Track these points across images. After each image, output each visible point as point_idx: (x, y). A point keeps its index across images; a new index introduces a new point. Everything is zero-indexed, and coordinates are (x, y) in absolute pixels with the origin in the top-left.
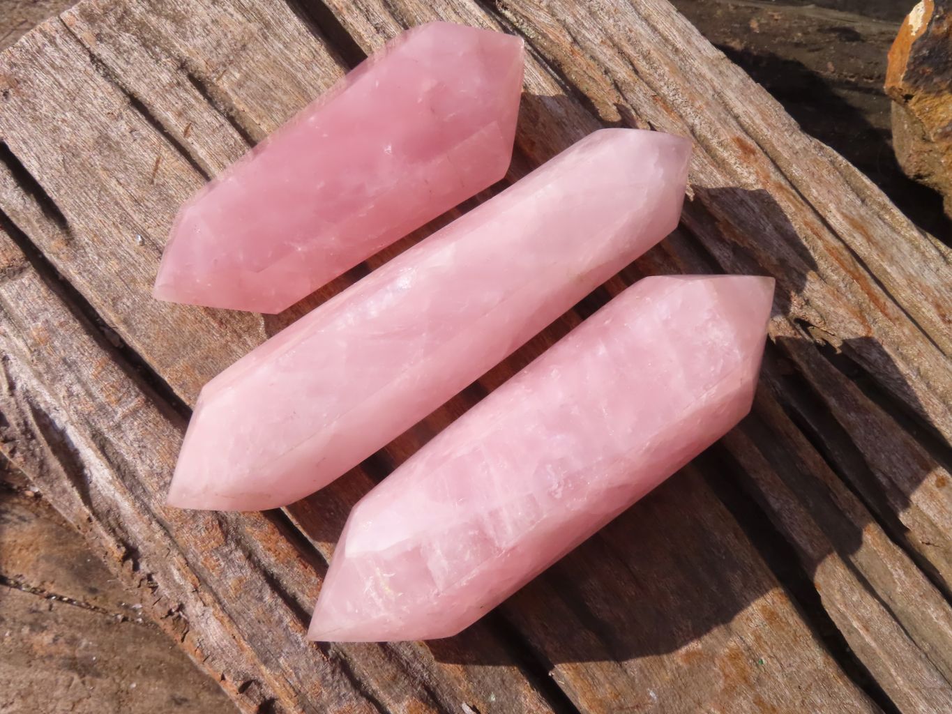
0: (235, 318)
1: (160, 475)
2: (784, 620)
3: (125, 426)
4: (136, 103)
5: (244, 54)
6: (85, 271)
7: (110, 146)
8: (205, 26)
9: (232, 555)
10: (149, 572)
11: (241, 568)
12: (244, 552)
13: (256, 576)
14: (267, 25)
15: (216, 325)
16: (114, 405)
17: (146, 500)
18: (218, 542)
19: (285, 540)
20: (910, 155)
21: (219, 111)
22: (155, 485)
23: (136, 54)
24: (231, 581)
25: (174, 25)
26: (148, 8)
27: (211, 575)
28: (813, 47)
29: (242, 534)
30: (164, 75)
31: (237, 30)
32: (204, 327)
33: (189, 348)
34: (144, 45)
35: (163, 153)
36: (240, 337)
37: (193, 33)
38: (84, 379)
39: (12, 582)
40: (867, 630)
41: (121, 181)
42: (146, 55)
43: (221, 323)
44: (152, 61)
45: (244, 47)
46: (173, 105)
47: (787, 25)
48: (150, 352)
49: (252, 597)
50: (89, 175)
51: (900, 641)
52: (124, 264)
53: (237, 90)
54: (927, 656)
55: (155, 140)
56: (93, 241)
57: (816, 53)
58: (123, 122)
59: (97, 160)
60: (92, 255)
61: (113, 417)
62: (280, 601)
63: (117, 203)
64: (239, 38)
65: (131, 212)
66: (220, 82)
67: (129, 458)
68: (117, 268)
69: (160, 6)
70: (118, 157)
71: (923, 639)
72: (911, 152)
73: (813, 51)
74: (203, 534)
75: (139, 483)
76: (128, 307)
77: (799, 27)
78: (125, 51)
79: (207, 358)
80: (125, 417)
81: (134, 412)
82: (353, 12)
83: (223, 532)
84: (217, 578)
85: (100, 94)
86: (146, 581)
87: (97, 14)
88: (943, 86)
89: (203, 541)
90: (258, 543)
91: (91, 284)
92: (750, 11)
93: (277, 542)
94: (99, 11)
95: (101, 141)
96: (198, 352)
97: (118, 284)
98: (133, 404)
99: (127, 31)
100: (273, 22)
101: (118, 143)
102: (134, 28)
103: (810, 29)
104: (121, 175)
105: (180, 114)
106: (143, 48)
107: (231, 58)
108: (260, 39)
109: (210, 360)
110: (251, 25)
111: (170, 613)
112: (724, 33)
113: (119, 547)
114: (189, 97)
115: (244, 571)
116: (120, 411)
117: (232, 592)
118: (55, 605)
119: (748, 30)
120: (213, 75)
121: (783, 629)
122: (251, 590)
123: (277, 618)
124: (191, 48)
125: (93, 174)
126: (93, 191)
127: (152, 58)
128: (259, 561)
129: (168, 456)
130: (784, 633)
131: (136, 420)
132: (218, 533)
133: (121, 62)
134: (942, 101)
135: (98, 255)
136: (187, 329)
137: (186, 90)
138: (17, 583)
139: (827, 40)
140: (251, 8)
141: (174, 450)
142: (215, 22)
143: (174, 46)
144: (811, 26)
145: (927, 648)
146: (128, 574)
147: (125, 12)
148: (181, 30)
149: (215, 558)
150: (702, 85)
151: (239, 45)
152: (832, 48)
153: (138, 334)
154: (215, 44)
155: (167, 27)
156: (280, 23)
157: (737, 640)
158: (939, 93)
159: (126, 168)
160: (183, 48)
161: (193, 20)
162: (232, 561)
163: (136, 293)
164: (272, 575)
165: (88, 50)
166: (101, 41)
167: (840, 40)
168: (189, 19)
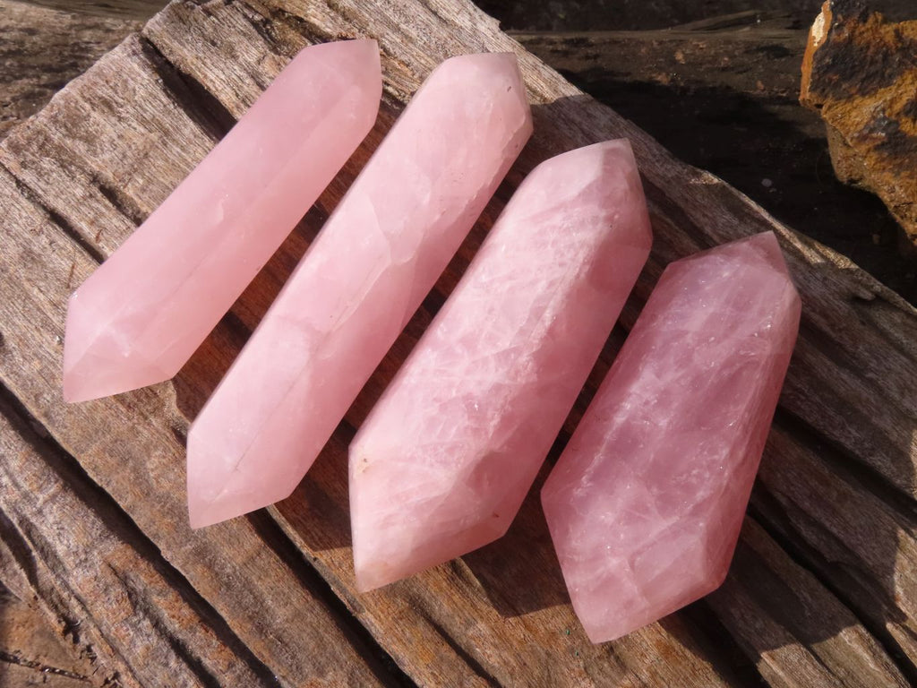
0: (142, 401)
1: (76, 553)
2: (681, 654)
3: (46, 511)
4: (56, 218)
5: (146, 162)
6: (12, 373)
7: (33, 258)
8: (112, 142)
9: (141, 625)
10: (87, 643)
11: (148, 636)
12: (151, 621)
13: (162, 643)
14: (167, 133)
15: (124, 410)
16: (36, 493)
17: (65, 578)
18: (127, 613)
19: (188, 607)
20: (839, 161)
21: (127, 216)
22: (72, 563)
23: (54, 175)
24: (139, 650)
25: (86, 144)
26: (65, 133)
27: (122, 644)
28: (740, 69)
29: (150, 604)
30: (78, 190)
31: (139, 141)
32: (113, 412)
33: (100, 434)
34: (62, 166)
35: (77, 260)
36: (146, 418)
37: (102, 150)
38: (11, 470)
39: (12, 658)
40: (773, 659)
41: (42, 289)
42: (63, 174)
43: (129, 407)
44: (68, 179)
45: (146, 155)
46: (86, 216)
47: (712, 52)
48: (68, 441)
49: (159, 664)
50: (16, 288)
51: (810, 668)
52: (45, 363)
53: (141, 195)
54: (842, 682)
55: (71, 249)
56: (19, 345)
57: (745, 74)
58: (44, 236)
59: (22, 273)
60: (18, 358)
61: (36, 503)
62: (184, 665)
63: (39, 309)
64: (141, 148)
65: (51, 316)
66: (126, 189)
67: (50, 540)
68: (39, 367)
69: (75, 130)
70: (40, 267)
71: (838, 665)
72: (839, 159)
73: (741, 73)
74: (114, 606)
75: (60, 562)
76: (48, 401)
77: (726, 51)
78: (46, 174)
79: (116, 441)
80: (45, 502)
81: (53, 498)
82: (242, 109)
83: (132, 603)
84: (127, 647)
85: (24, 214)
86: (86, 652)
87: (22, 145)
88: (853, 91)
89: (114, 613)
90: (164, 611)
91: (17, 384)
92: (674, 44)
93: (180, 609)
94: (23, 142)
95: (25, 255)
96: (108, 436)
97: (40, 382)
98: (52, 490)
99: (48, 155)
100: (171, 129)
101: (39, 255)
102: (53, 153)
103: (736, 53)
104: (42, 284)
105: (92, 223)
106: (61, 169)
107: (136, 166)
108: (160, 146)
109: (119, 442)
110: (152, 135)
111: (107, 682)
112: (650, 69)
113: (60, 622)
114: (99, 206)
115: (150, 639)
116: (42, 497)
117: (140, 660)
118: (49, 676)
119: (674, 62)
120: (120, 184)
121: (680, 663)
122: (157, 657)
123: (181, 682)
124: (100, 162)
125: (20, 286)
126: (19, 301)
127: (68, 176)
128: (166, 628)
129: (82, 535)
130: (680, 667)
131: (55, 504)
132: (127, 605)
133: (42, 184)
134: (854, 105)
135: (23, 357)
136: (98, 417)
137: (98, 201)
138: (16, 658)
139: (755, 60)
140: (152, 120)
141: (88, 529)
142: (120, 137)
143: (86, 163)
144: (737, 49)
145: (842, 674)
146: (71, 646)
147: (46, 140)
148: (92, 148)
149: (125, 628)
150: (570, 129)
151: (142, 154)
152: (760, 67)
153: (57, 425)
154: (121, 156)
155: (81, 147)
156: (177, 129)
157: (632, 677)
158: (850, 98)
159: (47, 277)
160: (94, 164)
161: (102, 138)
162: (140, 630)
163: (54, 388)
164: (178, 640)
165: (15, 177)
166: (25, 168)
167: (769, 58)
168: (98, 138)
